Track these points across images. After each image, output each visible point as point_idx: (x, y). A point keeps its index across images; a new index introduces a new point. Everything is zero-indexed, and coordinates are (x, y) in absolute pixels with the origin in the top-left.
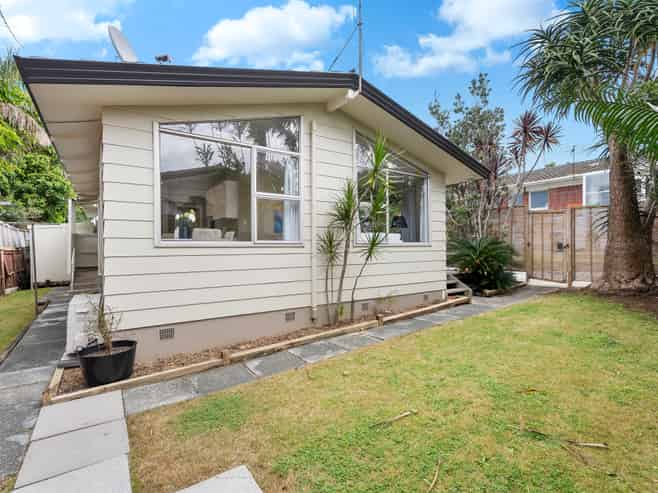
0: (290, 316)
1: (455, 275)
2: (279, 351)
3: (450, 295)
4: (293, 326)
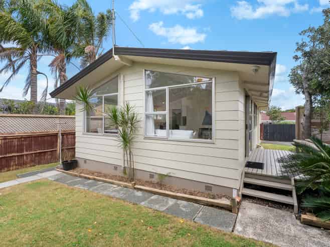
4: (115, 173)
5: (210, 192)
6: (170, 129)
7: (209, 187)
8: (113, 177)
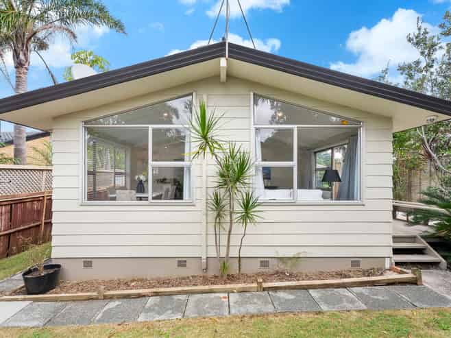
0: (182, 263)
1: (424, 237)
2: (144, 296)
3: (397, 264)
4: (183, 272)
5: (358, 268)
6: (298, 188)
7: (355, 262)
8: (182, 281)
